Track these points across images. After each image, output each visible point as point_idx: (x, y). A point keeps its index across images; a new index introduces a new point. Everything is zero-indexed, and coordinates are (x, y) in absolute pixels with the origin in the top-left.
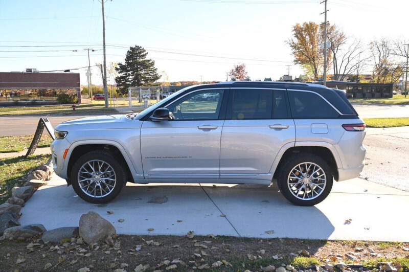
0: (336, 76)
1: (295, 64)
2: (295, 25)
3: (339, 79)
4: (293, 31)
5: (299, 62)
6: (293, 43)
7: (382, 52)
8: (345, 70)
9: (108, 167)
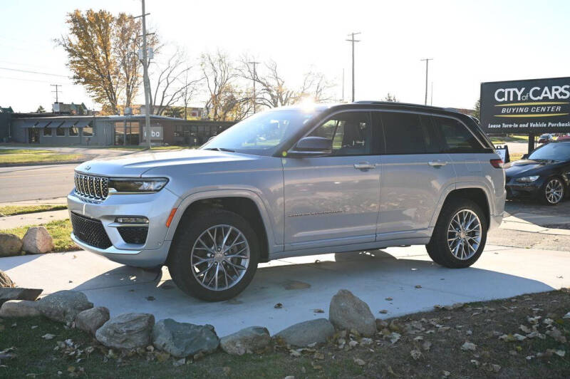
0: (150, 107)
1: (76, 83)
2: (72, 12)
3: (155, 112)
4: (68, 22)
5: (83, 80)
6: (71, 45)
7: (219, 73)
8: (163, 98)
9: (239, 236)
